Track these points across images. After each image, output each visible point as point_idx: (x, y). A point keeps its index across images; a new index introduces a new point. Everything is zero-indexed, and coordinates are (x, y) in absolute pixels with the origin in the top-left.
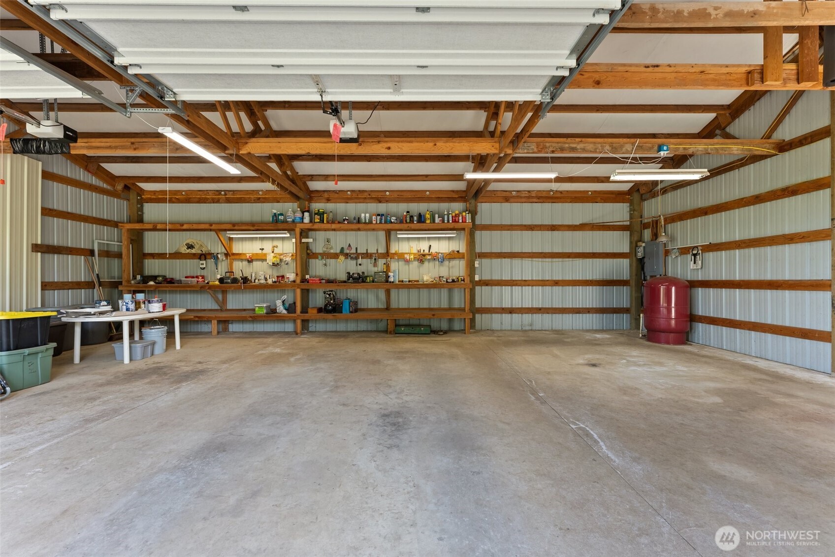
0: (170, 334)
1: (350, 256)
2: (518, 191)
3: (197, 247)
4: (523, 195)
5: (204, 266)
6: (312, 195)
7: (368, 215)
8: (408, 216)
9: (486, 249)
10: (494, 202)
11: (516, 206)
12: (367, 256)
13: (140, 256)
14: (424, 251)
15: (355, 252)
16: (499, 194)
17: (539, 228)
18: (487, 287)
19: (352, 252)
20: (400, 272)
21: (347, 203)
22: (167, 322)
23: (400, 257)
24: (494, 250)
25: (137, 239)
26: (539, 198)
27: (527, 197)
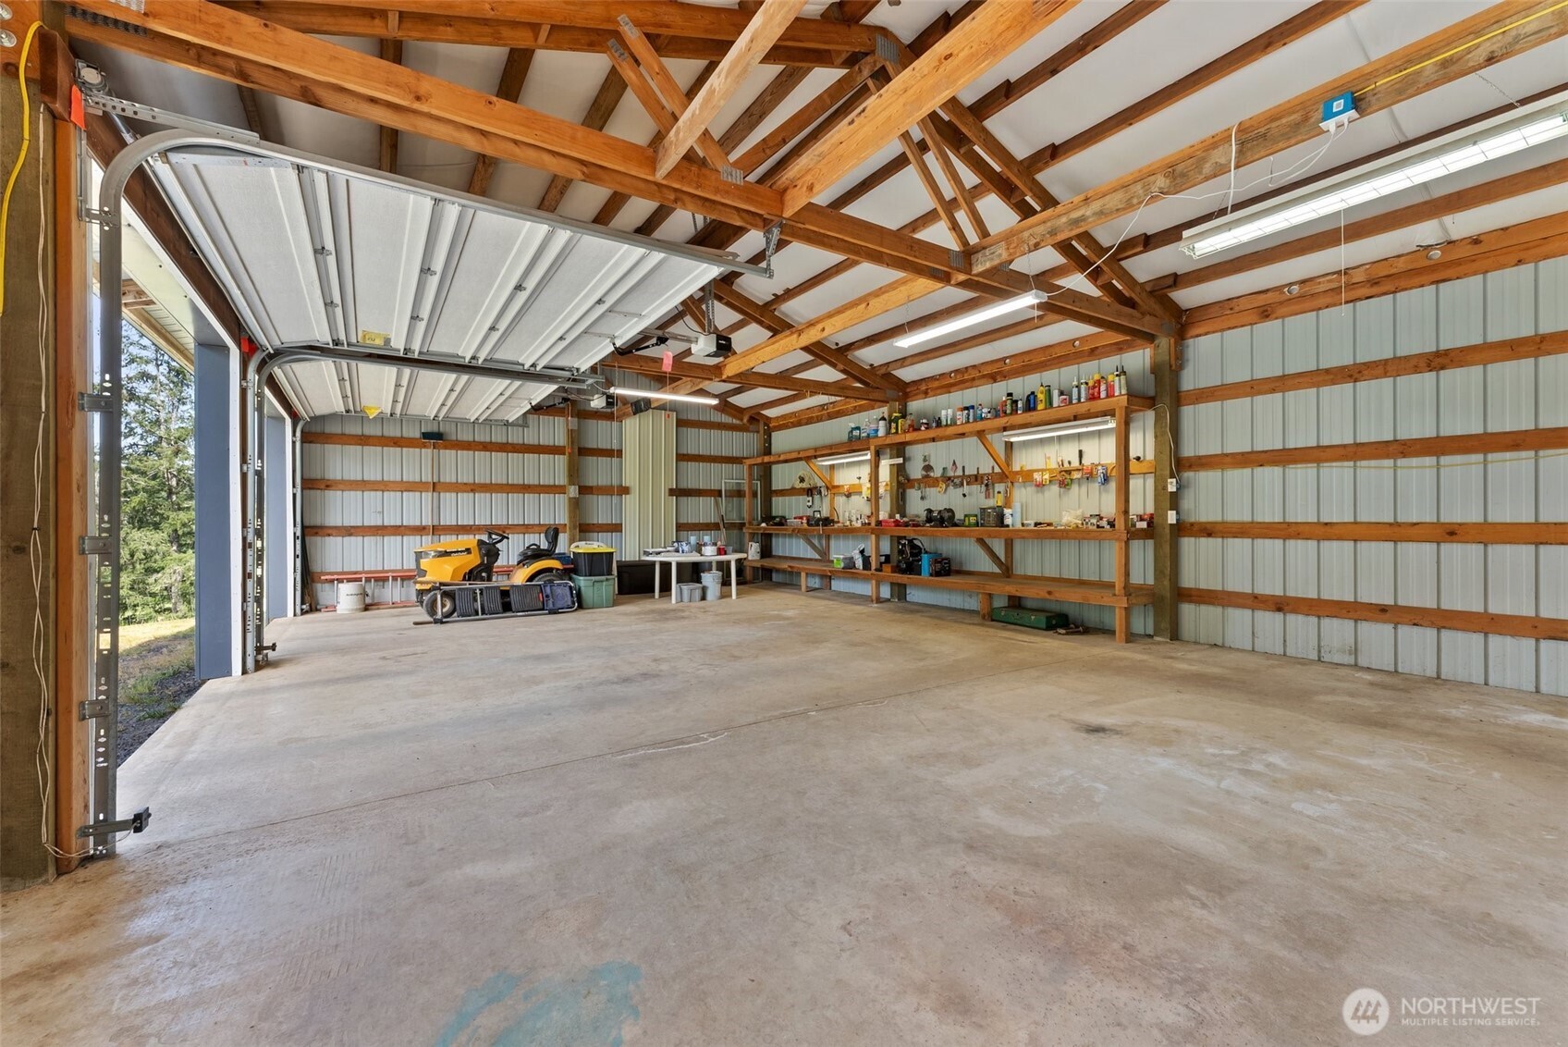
0: (726, 582)
1: (953, 481)
2: (1303, 282)
3: (806, 479)
4: (1322, 288)
5: (810, 504)
6: (908, 390)
7: (950, 411)
8: (1009, 402)
9: (1209, 447)
10: (1229, 328)
11: (1300, 324)
12: (976, 480)
13: (769, 493)
14: (1070, 463)
15: (961, 474)
16: (1244, 304)
17: (1380, 370)
18: (1210, 539)
19: (957, 474)
20: (1025, 508)
21: (950, 392)
22: (724, 567)
23: (1027, 476)
24: (1232, 448)
25: (766, 473)
26: (1374, 282)
27: (1332, 290)
